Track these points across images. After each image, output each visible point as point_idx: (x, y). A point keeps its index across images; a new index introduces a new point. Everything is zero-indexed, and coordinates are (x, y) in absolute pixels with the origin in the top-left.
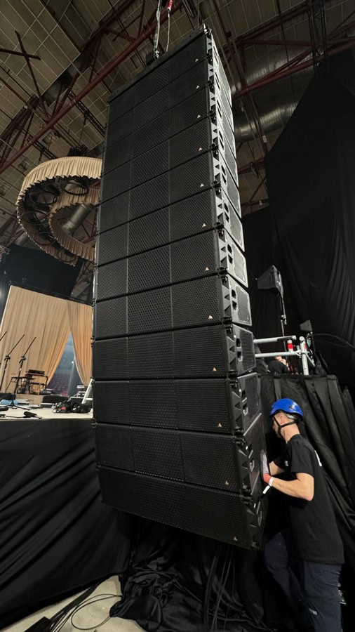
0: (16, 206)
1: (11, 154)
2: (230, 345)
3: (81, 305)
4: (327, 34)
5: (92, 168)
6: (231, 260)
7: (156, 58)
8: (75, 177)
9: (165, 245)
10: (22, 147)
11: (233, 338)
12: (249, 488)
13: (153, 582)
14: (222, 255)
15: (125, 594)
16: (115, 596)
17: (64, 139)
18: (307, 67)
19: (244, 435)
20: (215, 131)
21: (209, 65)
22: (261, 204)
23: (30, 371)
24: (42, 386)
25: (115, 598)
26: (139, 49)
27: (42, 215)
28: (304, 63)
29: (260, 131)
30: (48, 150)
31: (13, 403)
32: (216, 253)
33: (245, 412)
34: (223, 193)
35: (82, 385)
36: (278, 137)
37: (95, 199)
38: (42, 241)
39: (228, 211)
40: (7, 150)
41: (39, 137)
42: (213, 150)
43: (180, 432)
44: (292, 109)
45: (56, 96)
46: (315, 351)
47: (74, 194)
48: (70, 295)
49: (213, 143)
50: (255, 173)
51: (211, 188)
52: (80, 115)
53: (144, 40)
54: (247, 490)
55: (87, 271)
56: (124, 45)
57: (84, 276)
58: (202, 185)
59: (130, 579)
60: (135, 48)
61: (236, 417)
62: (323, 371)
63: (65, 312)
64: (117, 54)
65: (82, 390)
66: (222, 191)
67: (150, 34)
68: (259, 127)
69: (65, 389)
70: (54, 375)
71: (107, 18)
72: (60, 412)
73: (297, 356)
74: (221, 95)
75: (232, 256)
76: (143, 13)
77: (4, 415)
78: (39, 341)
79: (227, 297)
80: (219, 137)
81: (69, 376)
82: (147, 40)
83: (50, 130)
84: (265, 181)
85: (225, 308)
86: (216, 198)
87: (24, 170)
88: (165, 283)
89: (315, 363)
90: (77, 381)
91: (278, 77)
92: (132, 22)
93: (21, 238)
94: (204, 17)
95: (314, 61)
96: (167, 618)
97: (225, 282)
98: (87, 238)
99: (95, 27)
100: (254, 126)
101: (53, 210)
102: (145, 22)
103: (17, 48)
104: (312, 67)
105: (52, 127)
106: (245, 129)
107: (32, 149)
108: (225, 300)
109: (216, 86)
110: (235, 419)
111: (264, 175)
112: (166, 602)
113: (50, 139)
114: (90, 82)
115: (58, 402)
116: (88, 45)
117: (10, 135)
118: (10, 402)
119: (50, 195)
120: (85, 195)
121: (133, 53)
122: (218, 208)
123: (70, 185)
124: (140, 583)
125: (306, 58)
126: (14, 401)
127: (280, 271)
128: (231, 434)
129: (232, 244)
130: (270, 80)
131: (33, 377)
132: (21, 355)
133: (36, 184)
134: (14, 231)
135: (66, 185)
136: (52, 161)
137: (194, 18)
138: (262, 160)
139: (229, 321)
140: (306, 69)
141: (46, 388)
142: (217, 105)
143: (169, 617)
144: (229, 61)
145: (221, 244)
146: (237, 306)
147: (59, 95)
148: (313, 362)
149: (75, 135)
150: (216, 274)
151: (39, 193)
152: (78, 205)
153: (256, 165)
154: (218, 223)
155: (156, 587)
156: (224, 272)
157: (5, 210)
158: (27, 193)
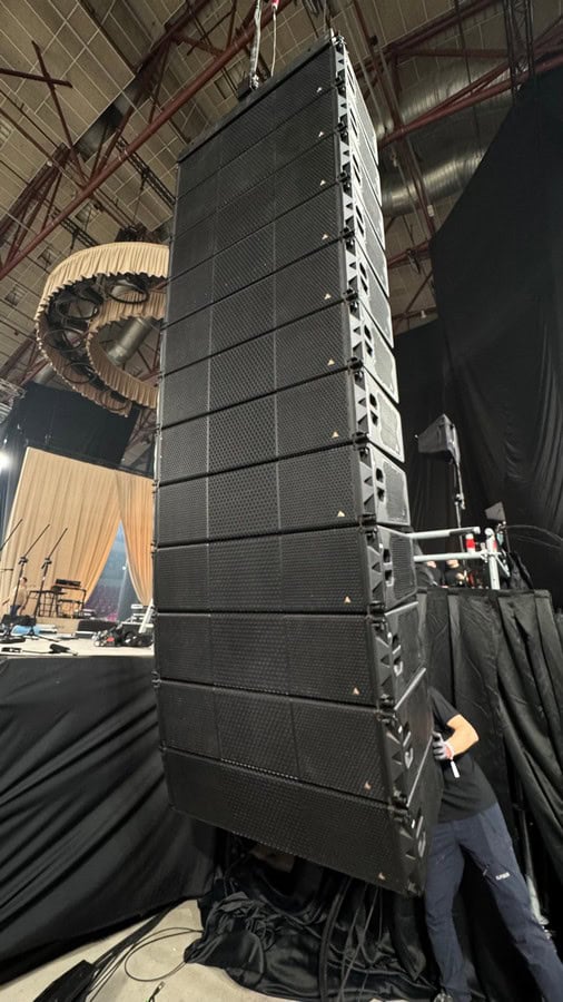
0: (35, 322)
1: (27, 241)
2: (373, 560)
3: (137, 477)
4: (535, 38)
5: (154, 259)
6: (375, 419)
7: (254, 87)
8: (127, 275)
9: (268, 394)
10: (44, 228)
11: (377, 549)
12: (404, 796)
13: (251, 913)
14: (360, 412)
15: (209, 929)
16: (192, 931)
17: (110, 214)
18: (500, 92)
19: (396, 708)
20: (349, 206)
21: (340, 97)
22: (424, 316)
23: (58, 581)
24: (76, 605)
25: (193, 934)
26: (229, 67)
27: (75, 335)
28: (496, 85)
29: (424, 198)
30: (84, 233)
31: (32, 631)
32: (350, 409)
33: (398, 670)
34: (362, 309)
35: (139, 603)
36: (452, 207)
37: (160, 309)
38: (76, 377)
39: (369, 337)
40: (20, 234)
41: (72, 211)
42: (346, 237)
43: (291, 700)
44: (475, 161)
45: (96, 146)
46: (510, 550)
47: (126, 302)
48: (119, 462)
49: (345, 226)
50: (414, 266)
51: (342, 301)
52: (135, 176)
53: (236, 52)
54: (400, 799)
55: (147, 424)
56: (205, 61)
57: (141, 433)
58: (328, 296)
59: (216, 905)
60: (222, 67)
61: (382, 678)
62: (523, 584)
63: (112, 489)
64: (193, 77)
65: (139, 611)
66: (361, 305)
67: (247, 42)
68: (422, 191)
69: (113, 611)
70: (96, 587)
71: (176, 19)
72: (105, 646)
73: (480, 559)
74: (360, 145)
75: (377, 413)
76: (234, 8)
77: (19, 649)
78: (71, 533)
79: (368, 481)
80: (356, 215)
81: (119, 589)
82: (242, 51)
83: (88, 201)
84: (431, 278)
85: (364, 499)
86: (351, 317)
87: (47, 263)
88: (269, 456)
89: (510, 570)
90: (132, 597)
91: (454, 108)
92: (218, 24)
93: (43, 372)
94: (333, 13)
95: (513, 81)
96: (272, 967)
97: (364, 456)
98: (146, 371)
99: (158, 32)
100: (414, 189)
101: (93, 328)
102: (238, 23)
103: (35, 70)
104: (509, 91)
105: (90, 196)
106: (399, 195)
107: (60, 230)
108: (364, 486)
109: (351, 132)
110: (381, 682)
111: (430, 269)
112: (271, 942)
113: (87, 214)
114: (150, 121)
115: (102, 630)
116: (147, 62)
117: (25, 209)
118: (28, 630)
119: (87, 303)
120: (144, 302)
121: (219, 75)
122: (353, 335)
123: (119, 287)
124: (231, 914)
125: (499, 77)
126: (35, 628)
127: (455, 421)
128: (374, 707)
129: (377, 392)
130: (439, 115)
131: (63, 590)
132: (45, 556)
133: (66, 286)
134: (31, 361)
135: (113, 288)
136: (92, 250)
137: (317, 15)
138: (426, 245)
139: (370, 521)
140: (499, 96)
141: (83, 608)
142: (352, 163)
143: (275, 965)
144: (373, 85)
145: (359, 394)
146: (385, 494)
147: (102, 143)
148: (506, 568)
149: (126, 206)
150: (350, 443)
151: (71, 301)
152: (131, 319)
153: (415, 254)
154: (354, 359)
155: (255, 919)
156: (363, 440)
157: (17, 328)
158: (52, 300)
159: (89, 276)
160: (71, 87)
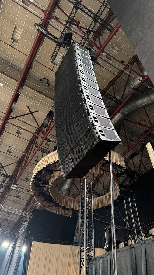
0: (30, 187)
10: (34, 153)
30: (46, 150)
38: (47, 205)
40: (27, 157)
41: (41, 145)
101: (50, 183)
103: (28, 112)
105: (46, 139)
107: (38, 152)
117: (29, 149)
147: (48, 122)
158: (35, 178)
159: (45, 166)
160: (38, 111)
